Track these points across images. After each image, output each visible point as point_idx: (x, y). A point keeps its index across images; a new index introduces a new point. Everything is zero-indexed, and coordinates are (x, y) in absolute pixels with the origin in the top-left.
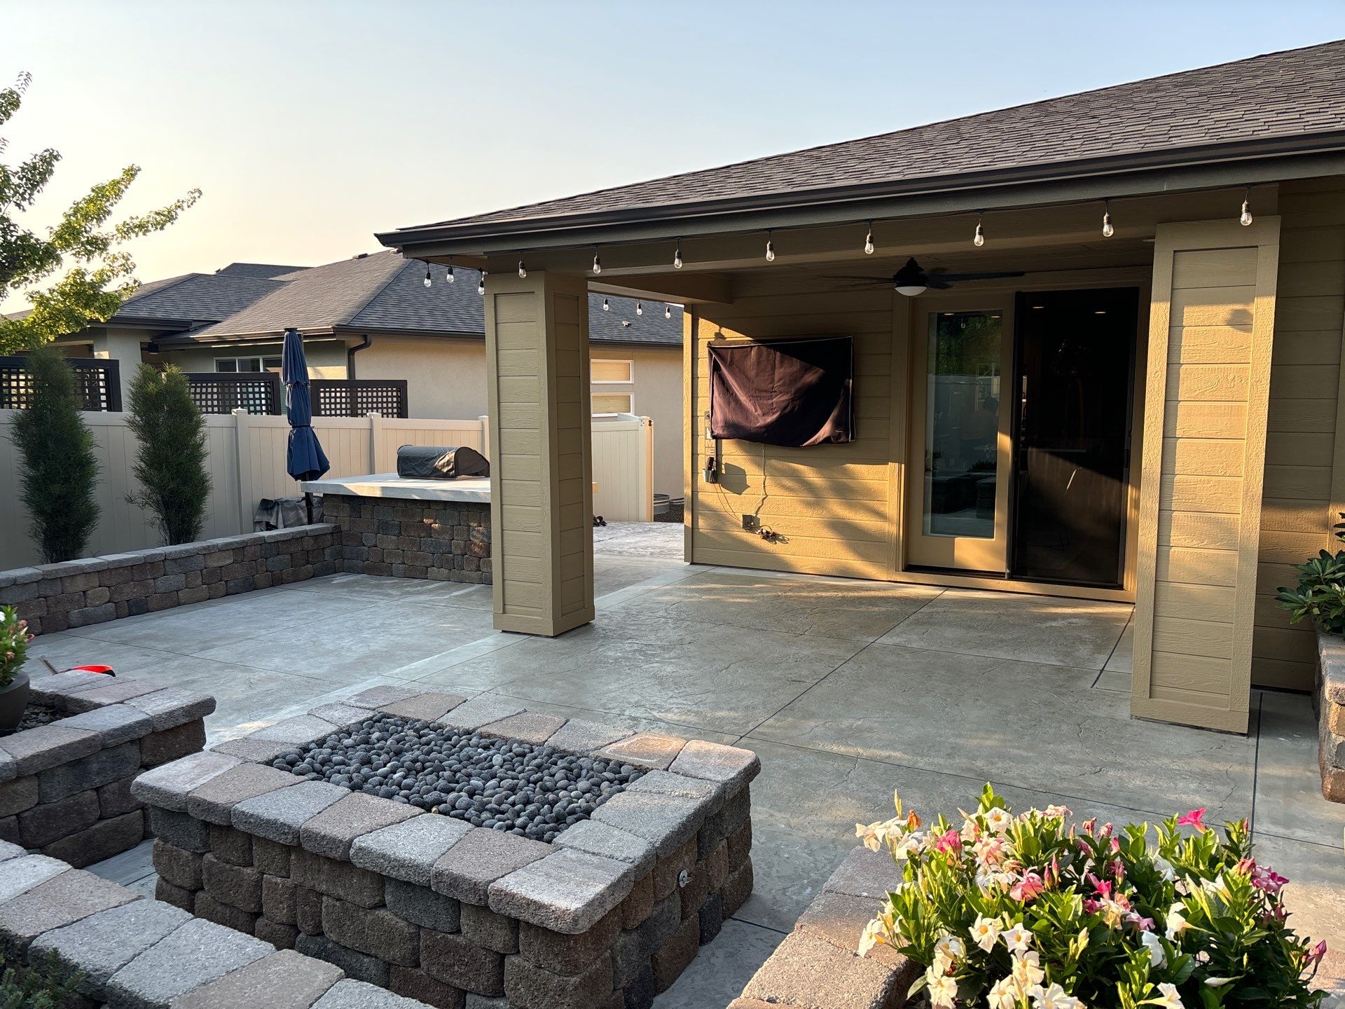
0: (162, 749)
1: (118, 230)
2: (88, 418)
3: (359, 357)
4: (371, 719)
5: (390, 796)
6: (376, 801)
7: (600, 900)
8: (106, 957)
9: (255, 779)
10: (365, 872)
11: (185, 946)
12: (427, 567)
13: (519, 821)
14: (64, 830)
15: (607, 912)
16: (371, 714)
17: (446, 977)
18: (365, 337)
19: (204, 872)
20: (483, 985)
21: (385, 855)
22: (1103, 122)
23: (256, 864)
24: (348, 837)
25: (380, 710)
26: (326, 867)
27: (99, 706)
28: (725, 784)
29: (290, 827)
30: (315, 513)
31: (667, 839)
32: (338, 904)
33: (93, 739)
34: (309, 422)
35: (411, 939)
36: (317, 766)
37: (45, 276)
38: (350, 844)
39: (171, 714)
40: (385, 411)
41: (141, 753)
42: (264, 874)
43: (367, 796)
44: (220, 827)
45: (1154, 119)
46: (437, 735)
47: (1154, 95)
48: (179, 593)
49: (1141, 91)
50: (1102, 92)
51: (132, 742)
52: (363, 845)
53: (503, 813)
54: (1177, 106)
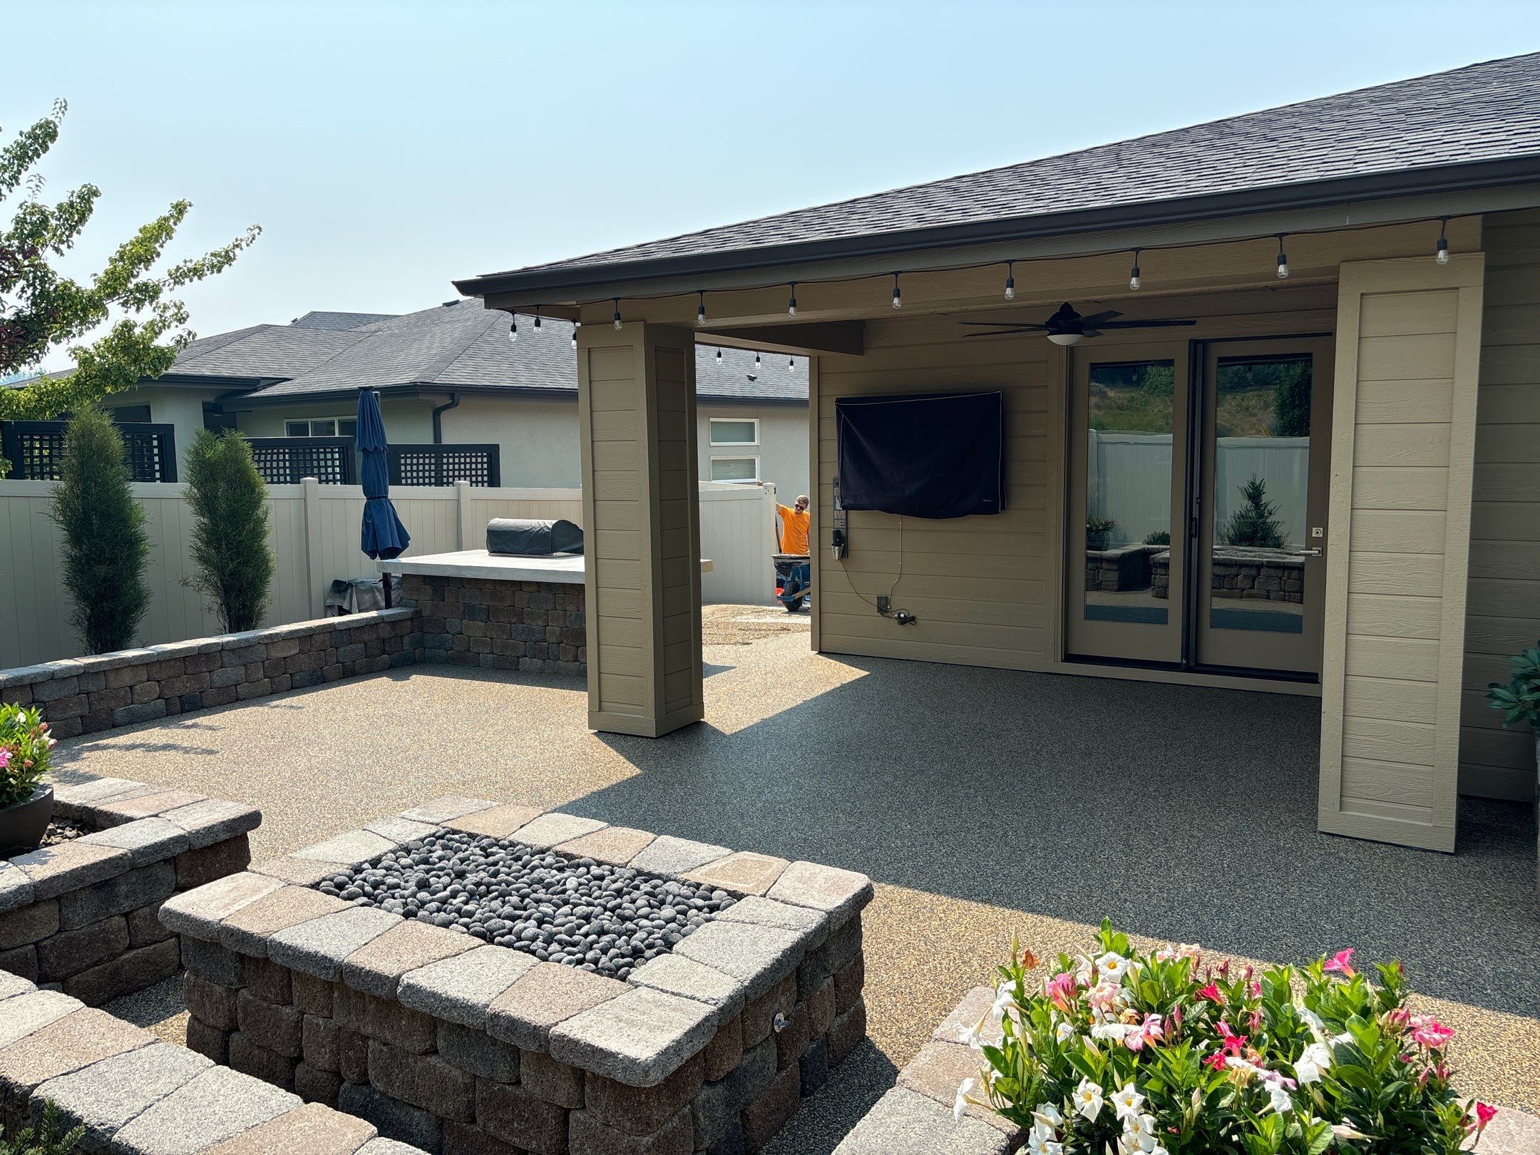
0: (200, 868)
1: (170, 275)
2: (138, 489)
3: (445, 418)
4: (433, 835)
5: (446, 925)
6: (431, 929)
7: (676, 1048)
8: (112, 1110)
9: (297, 904)
10: (414, 1014)
11: (201, 1097)
12: (518, 658)
13: (590, 955)
14: (88, 961)
15: (684, 1061)
16: (433, 829)
17: (505, 1135)
18: (452, 396)
19: (239, 1011)
20: (545, 1144)
21: (435, 994)
22: (1282, 145)
23: (296, 1002)
24: (395, 973)
25: (445, 824)
26: (372, 1006)
27: (131, 819)
28: (830, 913)
29: (331, 960)
30: (394, 595)
31: (758, 977)
32: (385, 1049)
33: (121, 858)
34: (386, 492)
35: (466, 1091)
36: (368, 889)
37: (89, 328)
38: (397, 980)
39: (210, 829)
40: (474, 479)
41: (176, 873)
42: (304, 1013)
43: (421, 925)
44: (256, 960)
45: (1340, 141)
46: (506, 854)
47: (1345, 112)
48: (238, 687)
49: (1331, 109)
50: (1289, 110)
51: (166, 861)
52: (411, 982)
53: (574, 945)
54: (1369, 126)
